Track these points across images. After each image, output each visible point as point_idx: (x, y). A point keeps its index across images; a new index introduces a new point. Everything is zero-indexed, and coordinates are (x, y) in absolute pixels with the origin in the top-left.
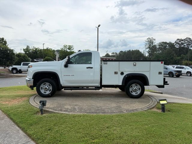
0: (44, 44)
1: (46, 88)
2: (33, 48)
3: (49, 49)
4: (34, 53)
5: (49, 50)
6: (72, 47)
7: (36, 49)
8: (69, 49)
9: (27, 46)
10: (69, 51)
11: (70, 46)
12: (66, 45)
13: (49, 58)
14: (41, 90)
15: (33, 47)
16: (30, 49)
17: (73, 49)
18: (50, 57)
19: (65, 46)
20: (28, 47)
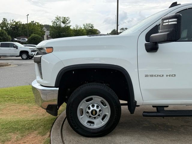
0: (28, 15)
1: (96, 111)
2: (12, 22)
3: (34, 22)
4: (14, 29)
5: (35, 24)
6: (68, 20)
7: (17, 23)
8: (64, 22)
9: (4, 19)
10: (63, 25)
11: (65, 18)
12: (60, 17)
13: (37, 35)
14: (80, 117)
15: (12, 20)
16: (8, 24)
17: (69, 22)
18: (37, 33)
19: (58, 19)
20: (5, 21)
